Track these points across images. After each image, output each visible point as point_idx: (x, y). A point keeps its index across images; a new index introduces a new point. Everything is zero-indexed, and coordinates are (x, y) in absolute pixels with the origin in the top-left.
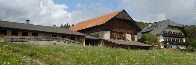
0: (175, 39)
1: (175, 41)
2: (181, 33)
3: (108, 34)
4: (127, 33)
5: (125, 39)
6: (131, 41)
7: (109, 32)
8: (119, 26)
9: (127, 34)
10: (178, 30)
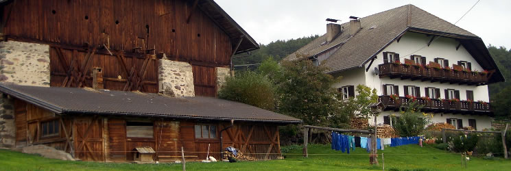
0: (442, 88)
1: (438, 95)
2: (469, 65)
3: (34, 61)
4: (171, 57)
5: (156, 85)
6: (192, 94)
7: (46, 48)
8: (117, 22)
9: (165, 62)
10: (457, 49)
